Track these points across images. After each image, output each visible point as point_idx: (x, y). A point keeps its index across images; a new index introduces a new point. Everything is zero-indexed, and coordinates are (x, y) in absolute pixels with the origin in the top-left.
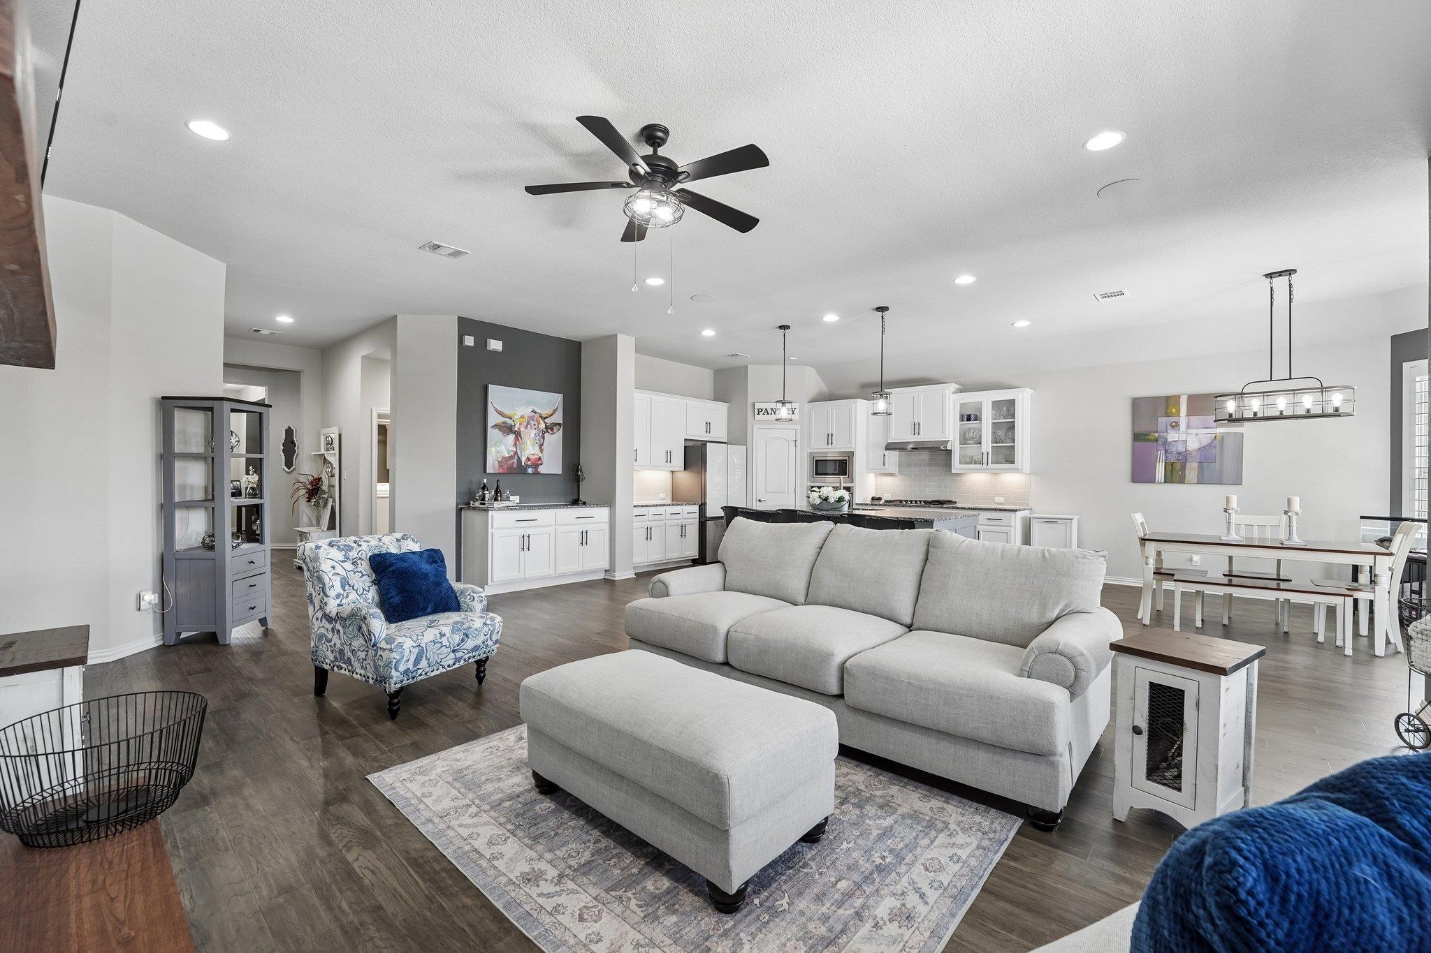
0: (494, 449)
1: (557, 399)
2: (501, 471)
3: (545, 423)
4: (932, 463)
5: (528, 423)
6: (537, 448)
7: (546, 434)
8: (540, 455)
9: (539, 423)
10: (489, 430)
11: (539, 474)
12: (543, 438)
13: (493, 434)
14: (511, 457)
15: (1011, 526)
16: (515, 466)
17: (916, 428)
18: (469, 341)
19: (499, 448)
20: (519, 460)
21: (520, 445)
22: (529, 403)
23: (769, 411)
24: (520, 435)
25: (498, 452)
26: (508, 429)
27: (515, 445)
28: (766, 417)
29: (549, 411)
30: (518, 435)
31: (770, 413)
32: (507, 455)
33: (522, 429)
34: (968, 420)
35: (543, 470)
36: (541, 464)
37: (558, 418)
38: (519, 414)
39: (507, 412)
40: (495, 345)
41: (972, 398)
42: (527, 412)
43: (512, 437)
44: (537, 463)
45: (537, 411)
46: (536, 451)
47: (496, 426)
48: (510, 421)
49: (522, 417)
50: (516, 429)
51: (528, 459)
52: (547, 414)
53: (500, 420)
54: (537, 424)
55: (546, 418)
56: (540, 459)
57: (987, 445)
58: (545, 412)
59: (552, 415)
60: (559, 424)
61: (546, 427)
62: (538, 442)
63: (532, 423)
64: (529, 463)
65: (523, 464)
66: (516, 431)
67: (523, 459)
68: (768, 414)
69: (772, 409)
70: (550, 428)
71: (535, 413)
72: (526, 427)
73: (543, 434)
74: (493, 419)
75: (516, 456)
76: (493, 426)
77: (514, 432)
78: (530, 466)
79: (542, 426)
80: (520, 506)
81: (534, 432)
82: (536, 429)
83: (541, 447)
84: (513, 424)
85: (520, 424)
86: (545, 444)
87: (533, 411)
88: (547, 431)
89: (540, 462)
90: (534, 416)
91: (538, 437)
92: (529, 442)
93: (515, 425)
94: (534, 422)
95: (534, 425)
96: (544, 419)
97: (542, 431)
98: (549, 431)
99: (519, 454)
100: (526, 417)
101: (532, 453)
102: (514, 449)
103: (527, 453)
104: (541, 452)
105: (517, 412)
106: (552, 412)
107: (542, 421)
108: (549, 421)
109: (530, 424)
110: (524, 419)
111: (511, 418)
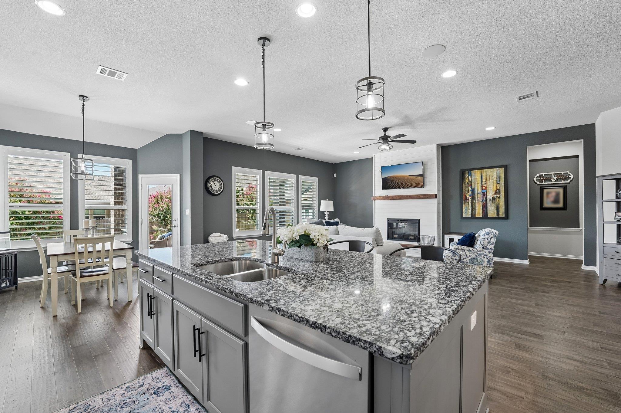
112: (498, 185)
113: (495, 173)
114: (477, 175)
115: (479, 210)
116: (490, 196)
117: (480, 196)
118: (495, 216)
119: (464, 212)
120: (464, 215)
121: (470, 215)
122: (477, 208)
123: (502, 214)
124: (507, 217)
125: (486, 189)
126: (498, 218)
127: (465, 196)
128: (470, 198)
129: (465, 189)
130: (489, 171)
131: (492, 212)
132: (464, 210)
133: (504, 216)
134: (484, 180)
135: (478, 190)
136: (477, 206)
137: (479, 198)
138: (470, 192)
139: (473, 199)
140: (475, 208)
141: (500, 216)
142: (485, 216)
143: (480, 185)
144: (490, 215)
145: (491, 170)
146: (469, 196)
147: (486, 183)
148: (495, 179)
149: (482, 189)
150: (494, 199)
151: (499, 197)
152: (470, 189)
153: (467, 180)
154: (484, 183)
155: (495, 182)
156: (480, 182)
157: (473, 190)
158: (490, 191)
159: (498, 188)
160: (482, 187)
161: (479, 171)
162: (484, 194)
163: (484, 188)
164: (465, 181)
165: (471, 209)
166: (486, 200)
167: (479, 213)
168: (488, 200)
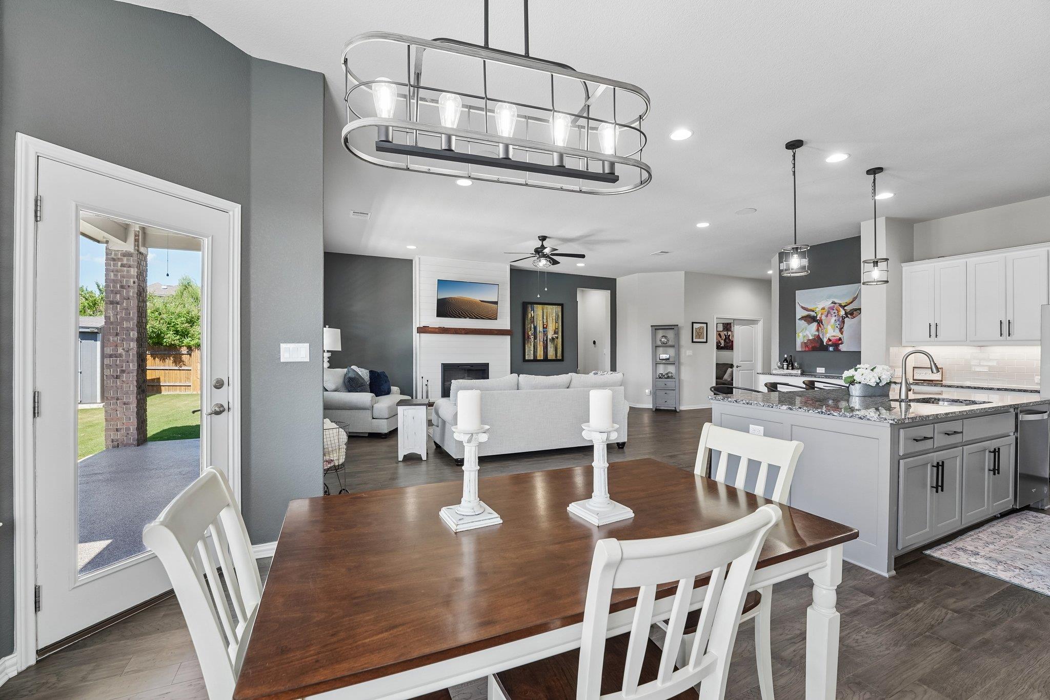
0: (801, 334)
2: (807, 349)
3: (845, 310)
5: (829, 313)
6: (837, 330)
7: (846, 319)
8: (840, 336)
9: (838, 311)
10: (797, 320)
11: (840, 351)
12: (844, 322)
13: (800, 324)
14: (814, 339)
16: (819, 345)
19: (805, 333)
20: (822, 341)
21: (822, 330)
22: (829, 297)
24: (822, 323)
25: (805, 336)
26: (810, 319)
27: (818, 330)
29: (848, 300)
30: (820, 322)
32: (811, 338)
33: (823, 318)
35: (843, 348)
36: (842, 343)
38: (820, 306)
39: (810, 307)
42: (827, 304)
43: (815, 325)
44: (837, 343)
45: (837, 301)
46: (837, 334)
47: (802, 318)
48: (812, 314)
49: (823, 309)
50: (818, 318)
51: (830, 340)
52: (846, 303)
53: (805, 313)
54: (836, 312)
55: (845, 306)
56: (840, 339)
58: (843, 303)
59: (851, 303)
60: (860, 309)
61: (846, 314)
62: (839, 326)
63: (832, 312)
64: (830, 343)
65: (825, 344)
66: (818, 320)
67: (825, 340)
70: (853, 313)
71: (835, 303)
72: (827, 316)
73: (843, 319)
74: (800, 313)
75: (819, 338)
76: (800, 319)
78: (831, 345)
79: (842, 313)
80: (825, 376)
81: (833, 319)
82: (835, 316)
83: (841, 330)
84: (815, 315)
85: (821, 314)
86: (845, 327)
87: (832, 303)
88: (847, 317)
89: (840, 342)
90: (834, 307)
91: (838, 323)
92: (829, 328)
93: (817, 315)
94: (834, 311)
95: (834, 313)
96: (843, 307)
97: (842, 317)
98: (849, 316)
99: (821, 337)
100: (826, 308)
101: (833, 335)
102: (817, 333)
103: (828, 336)
104: (842, 334)
105: (818, 306)
106: (851, 300)
107: (841, 309)
108: (848, 308)
109: (830, 313)
110: (825, 310)
111: (813, 311)
112: (557, 324)
113: (554, 311)
114: (539, 309)
115: (540, 351)
116: (550, 337)
117: (541, 335)
118: (554, 358)
119: (526, 354)
120: (527, 358)
121: (532, 358)
122: (538, 349)
123: (559, 357)
124: (562, 360)
125: (546, 328)
126: (556, 360)
127: (528, 334)
128: (532, 336)
129: (528, 326)
130: (550, 307)
131: (551, 354)
132: (526, 350)
133: (561, 358)
134: (545, 318)
135: (540, 328)
136: (538, 346)
137: (540, 336)
138: (533, 329)
139: (535, 338)
140: (537, 349)
141: (558, 358)
142: (546, 359)
143: (541, 322)
144: (549, 357)
145: (551, 306)
146: (532, 335)
147: (547, 321)
148: (554, 318)
149: (544, 328)
150: (553, 339)
151: (557, 338)
152: (532, 326)
153: (530, 316)
154: (545, 321)
155: (554, 321)
156: (541, 319)
157: (535, 328)
158: (550, 330)
159: (557, 327)
160: (543, 325)
161: (541, 306)
162: (545, 333)
163: (545, 326)
164: (528, 316)
165: (533, 350)
166: (547, 340)
167: (540, 356)
168: (549, 340)
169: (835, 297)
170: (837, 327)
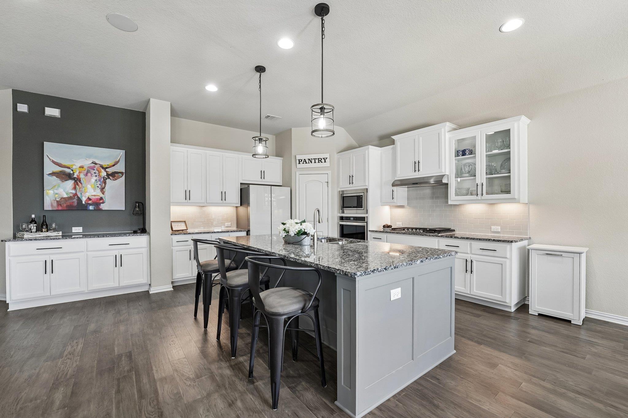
0: (51, 192)
1: (120, 154)
2: (60, 208)
3: (106, 172)
4: (434, 196)
5: (88, 172)
6: (98, 190)
7: (108, 181)
8: (102, 195)
9: (99, 172)
10: (46, 177)
11: (101, 210)
12: (105, 183)
13: (51, 181)
14: (70, 198)
15: (506, 258)
16: (76, 204)
17: (416, 165)
18: (23, 108)
19: (57, 191)
20: (79, 200)
21: (80, 188)
22: (89, 156)
23: (307, 161)
24: (80, 181)
25: (57, 194)
26: (65, 176)
27: (75, 188)
28: (305, 165)
29: (110, 163)
30: (77, 181)
31: (307, 162)
32: (65, 196)
33: (82, 176)
34: (463, 155)
35: (104, 207)
36: (103, 203)
37: (121, 168)
38: (78, 165)
39: (64, 164)
40: (52, 112)
41: (466, 133)
42: (87, 163)
43: (70, 183)
44: (98, 203)
45: (97, 162)
46: (98, 193)
47: (53, 174)
48: (67, 171)
49: (82, 167)
50: (75, 176)
51: (89, 199)
52: (108, 165)
53: (58, 169)
54: (97, 172)
55: (107, 168)
56: (101, 199)
57: (482, 177)
58: (105, 164)
59: (114, 165)
60: (122, 173)
61: (108, 175)
62: (100, 186)
63: (93, 172)
64: (90, 202)
65: (84, 203)
66: (75, 178)
67: (84, 200)
68: (306, 163)
69: (309, 159)
70: (113, 175)
71: (96, 164)
72: (86, 175)
73: (104, 180)
74: (49, 168)
75: (76, 197)
76: (50, 174)
77: (74, 179)
78: (90, 204)
79: (104, 174)
80: (83, 235)
81: (93, 179)
82: (96, 176)
83: (102, 190)
84: (72, 172)
85: (79, 172)
86: (106, 188)
87: (92, 163)
88: (109, 178)
89: (101, 201)
90: (94, 167)
91: (99, 183)
92: (89, 186)
93: (74, 173)
94: (94, 171)
95: (95, 173)
96: (105, 169)
97: (104, 178)
98: (111, 177)
99: (79, 195)
100: (86, 167)
101: (93, 194)
102: (74, 192)
103: (88, 195)
104: (103, 194)
105: (75, 163)
106: (113, 164)
107: (103, 170)
108: (110, 170)
109: (90, 173)
110: (84, 169)
111: (69, 168)
169: (96, 157)
170: (98, 187)
